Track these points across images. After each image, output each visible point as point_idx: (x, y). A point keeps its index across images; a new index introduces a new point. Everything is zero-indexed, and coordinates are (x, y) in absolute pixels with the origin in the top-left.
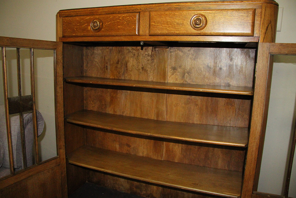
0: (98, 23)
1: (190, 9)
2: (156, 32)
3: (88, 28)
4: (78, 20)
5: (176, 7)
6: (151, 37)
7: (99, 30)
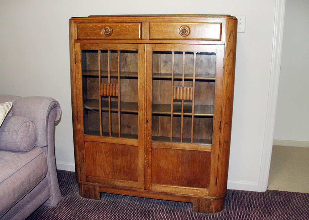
0: (109, 29)
1: (178, 22)
2: (154, 37)
3: (100, 33)
4: (91, 27)
5: (169, 19)
6: (150, 40)
7: (110, 35)
